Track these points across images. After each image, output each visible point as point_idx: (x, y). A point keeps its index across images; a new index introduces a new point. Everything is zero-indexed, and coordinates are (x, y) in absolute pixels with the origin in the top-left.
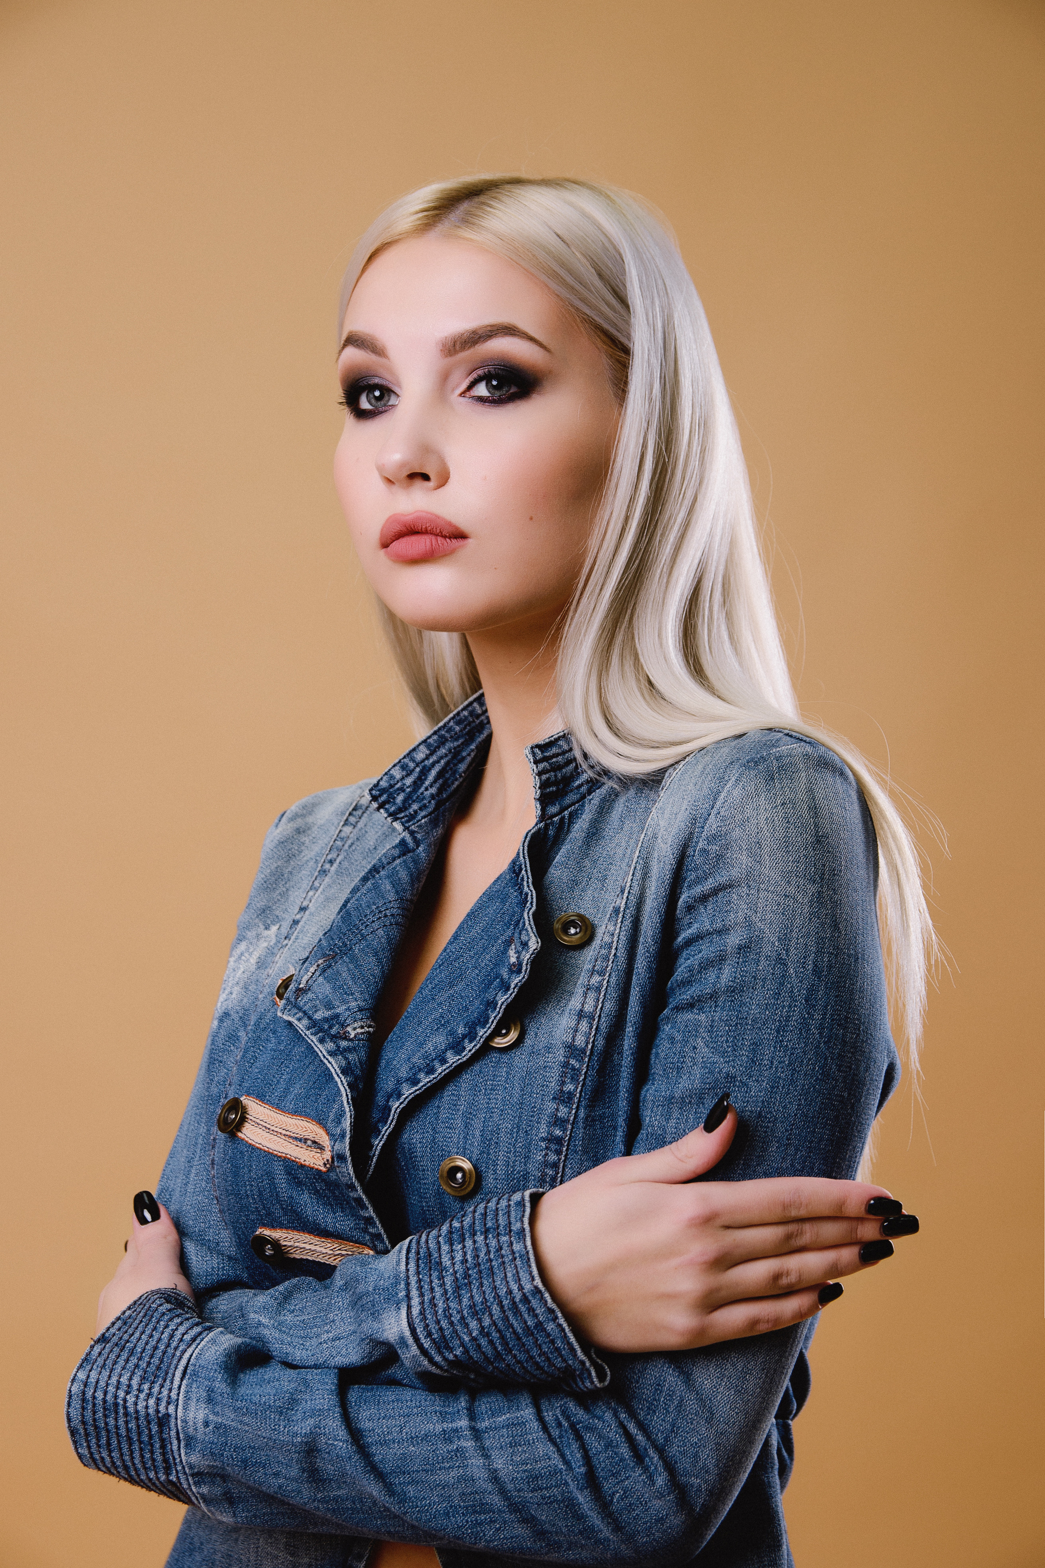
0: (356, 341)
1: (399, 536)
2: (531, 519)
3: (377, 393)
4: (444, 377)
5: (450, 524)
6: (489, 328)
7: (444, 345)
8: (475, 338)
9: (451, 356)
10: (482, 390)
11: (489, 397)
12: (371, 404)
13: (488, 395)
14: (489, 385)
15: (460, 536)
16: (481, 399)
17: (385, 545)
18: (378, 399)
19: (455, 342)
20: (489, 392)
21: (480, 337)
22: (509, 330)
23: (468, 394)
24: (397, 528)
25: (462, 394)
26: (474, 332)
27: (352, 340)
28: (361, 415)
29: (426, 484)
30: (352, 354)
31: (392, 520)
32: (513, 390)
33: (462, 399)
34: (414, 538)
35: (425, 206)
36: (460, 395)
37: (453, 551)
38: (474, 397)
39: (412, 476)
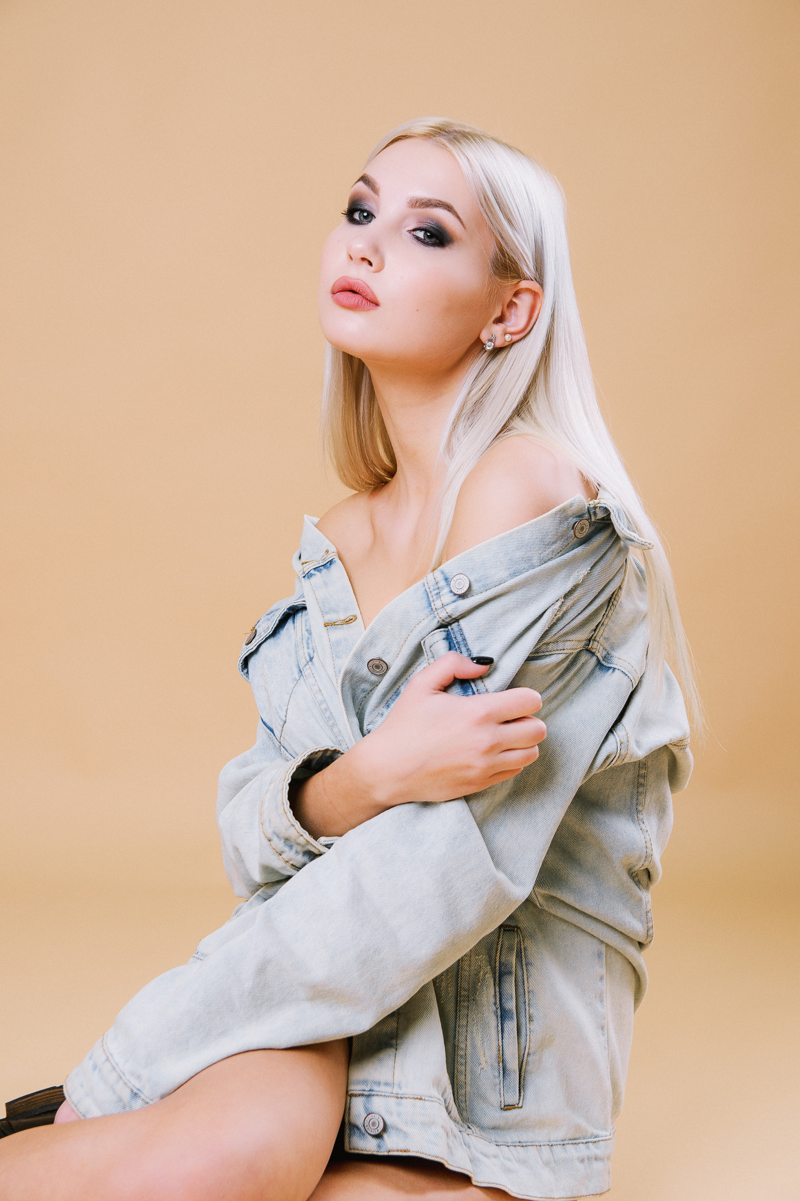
0: (366, 180)
1: (344, 290)
2: (418, 310)
3: (365, 214)
4: (404, 218)
5: (373, 293)
7: (411, 201)
8: (428, 204)
9: (412, 208)
10: (420, 234)
11: (422, 239)
12: (359, 218)
13: (423, 238)
14: (424, 233)
15: (377, 304)
16: (418, 238)
17: (333, 293)
18: (365, 217)
19: (417, 202)
20: (424, 237)
21: (431, 204)
22: (449, 208)
23: (412, 232)
24: (344, 284)
25: (410, 231)
26: (429, 200)
27: (364, 179)
28: (353, 221)
29: (369, 267)
30: (362, 187)
31: (344, 278)
32: (436, 241)
33: (408, 233)
34: (350, 294)
35: (433, 125)
36: (408, 231)
37: (368, 310)
38: (414, 235)
39: (363, 259)
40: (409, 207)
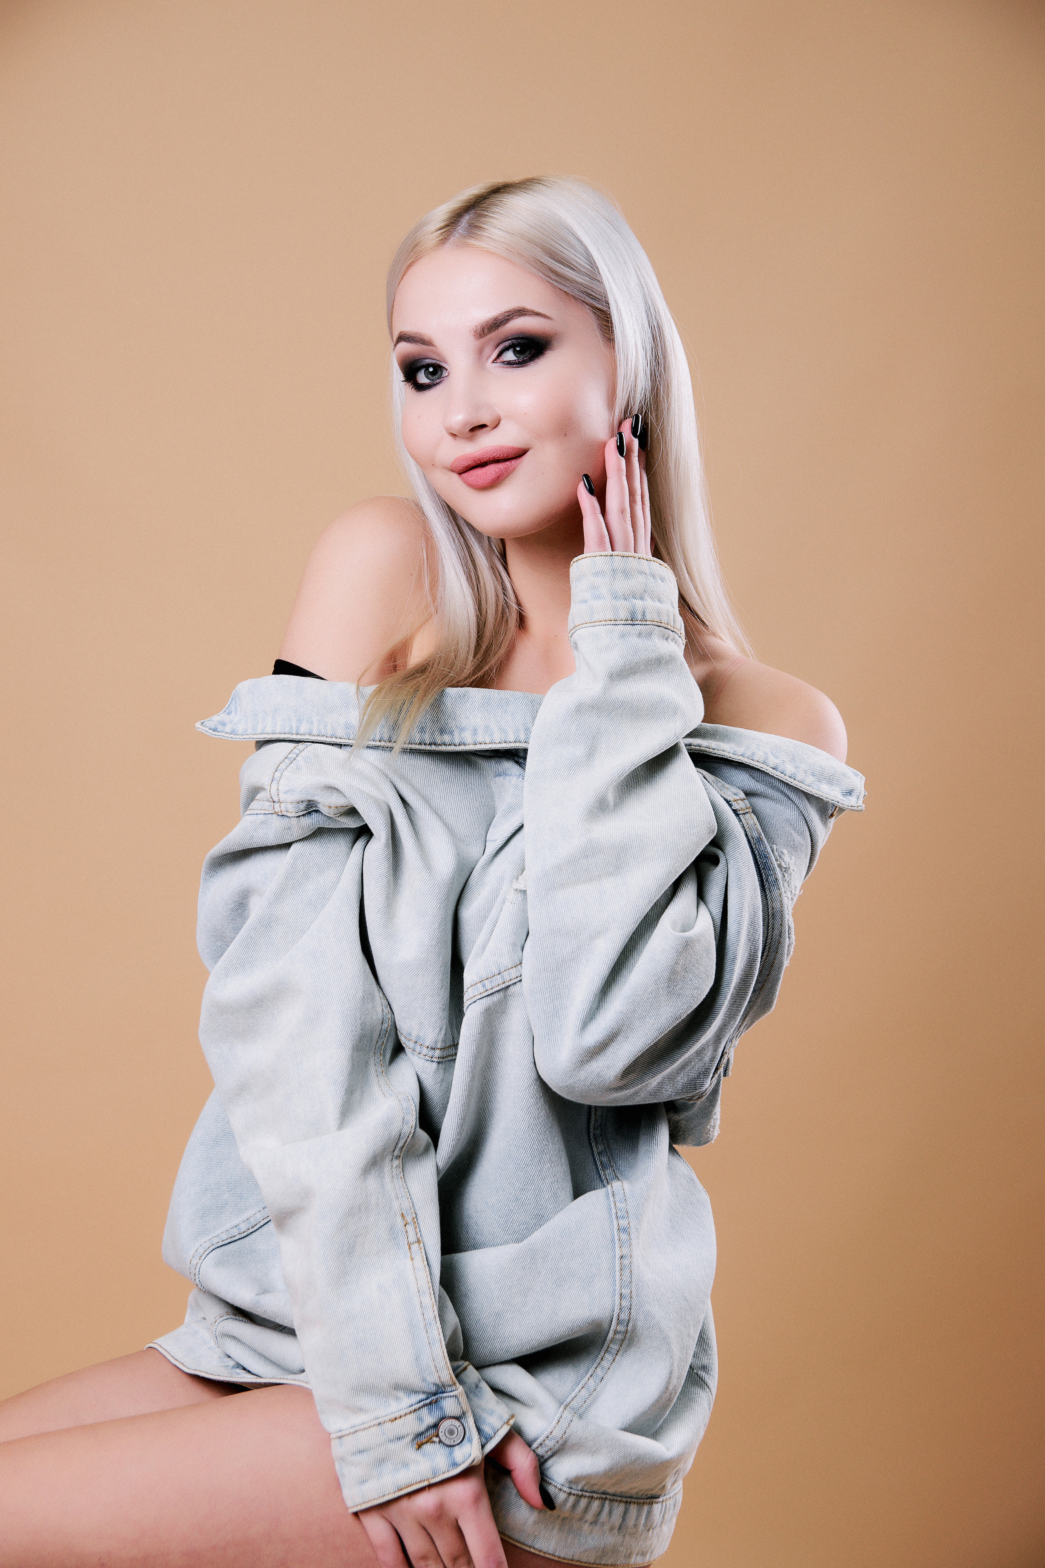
0: (406, 338)
3: (431, 369)
4: (480, 351)
6: (506, 314)
7: (476, 331)
8: (496, 323)
9: (482, 337)
10: (510, 356)
11: (515, 360)
12: (428, 379)
13: (514, 358)
14: (515, 352)
16: (510, 363)
18: (433, 373)
19: (483, 329)
20: (515, 356)
21: (500, 322)
22: (521, 312)
23: (498, 361)
26: (496, 319)
27: (402, 338)
28: (420, 388)
29: (486, 432)
30: (405, 347)
32: (533, 351)
33: (493, 365)
36: (493, 362)
38: (503, 362)
39: (473, 430)
40: (478, 339)
